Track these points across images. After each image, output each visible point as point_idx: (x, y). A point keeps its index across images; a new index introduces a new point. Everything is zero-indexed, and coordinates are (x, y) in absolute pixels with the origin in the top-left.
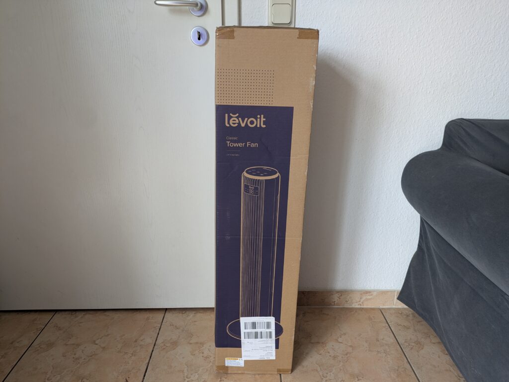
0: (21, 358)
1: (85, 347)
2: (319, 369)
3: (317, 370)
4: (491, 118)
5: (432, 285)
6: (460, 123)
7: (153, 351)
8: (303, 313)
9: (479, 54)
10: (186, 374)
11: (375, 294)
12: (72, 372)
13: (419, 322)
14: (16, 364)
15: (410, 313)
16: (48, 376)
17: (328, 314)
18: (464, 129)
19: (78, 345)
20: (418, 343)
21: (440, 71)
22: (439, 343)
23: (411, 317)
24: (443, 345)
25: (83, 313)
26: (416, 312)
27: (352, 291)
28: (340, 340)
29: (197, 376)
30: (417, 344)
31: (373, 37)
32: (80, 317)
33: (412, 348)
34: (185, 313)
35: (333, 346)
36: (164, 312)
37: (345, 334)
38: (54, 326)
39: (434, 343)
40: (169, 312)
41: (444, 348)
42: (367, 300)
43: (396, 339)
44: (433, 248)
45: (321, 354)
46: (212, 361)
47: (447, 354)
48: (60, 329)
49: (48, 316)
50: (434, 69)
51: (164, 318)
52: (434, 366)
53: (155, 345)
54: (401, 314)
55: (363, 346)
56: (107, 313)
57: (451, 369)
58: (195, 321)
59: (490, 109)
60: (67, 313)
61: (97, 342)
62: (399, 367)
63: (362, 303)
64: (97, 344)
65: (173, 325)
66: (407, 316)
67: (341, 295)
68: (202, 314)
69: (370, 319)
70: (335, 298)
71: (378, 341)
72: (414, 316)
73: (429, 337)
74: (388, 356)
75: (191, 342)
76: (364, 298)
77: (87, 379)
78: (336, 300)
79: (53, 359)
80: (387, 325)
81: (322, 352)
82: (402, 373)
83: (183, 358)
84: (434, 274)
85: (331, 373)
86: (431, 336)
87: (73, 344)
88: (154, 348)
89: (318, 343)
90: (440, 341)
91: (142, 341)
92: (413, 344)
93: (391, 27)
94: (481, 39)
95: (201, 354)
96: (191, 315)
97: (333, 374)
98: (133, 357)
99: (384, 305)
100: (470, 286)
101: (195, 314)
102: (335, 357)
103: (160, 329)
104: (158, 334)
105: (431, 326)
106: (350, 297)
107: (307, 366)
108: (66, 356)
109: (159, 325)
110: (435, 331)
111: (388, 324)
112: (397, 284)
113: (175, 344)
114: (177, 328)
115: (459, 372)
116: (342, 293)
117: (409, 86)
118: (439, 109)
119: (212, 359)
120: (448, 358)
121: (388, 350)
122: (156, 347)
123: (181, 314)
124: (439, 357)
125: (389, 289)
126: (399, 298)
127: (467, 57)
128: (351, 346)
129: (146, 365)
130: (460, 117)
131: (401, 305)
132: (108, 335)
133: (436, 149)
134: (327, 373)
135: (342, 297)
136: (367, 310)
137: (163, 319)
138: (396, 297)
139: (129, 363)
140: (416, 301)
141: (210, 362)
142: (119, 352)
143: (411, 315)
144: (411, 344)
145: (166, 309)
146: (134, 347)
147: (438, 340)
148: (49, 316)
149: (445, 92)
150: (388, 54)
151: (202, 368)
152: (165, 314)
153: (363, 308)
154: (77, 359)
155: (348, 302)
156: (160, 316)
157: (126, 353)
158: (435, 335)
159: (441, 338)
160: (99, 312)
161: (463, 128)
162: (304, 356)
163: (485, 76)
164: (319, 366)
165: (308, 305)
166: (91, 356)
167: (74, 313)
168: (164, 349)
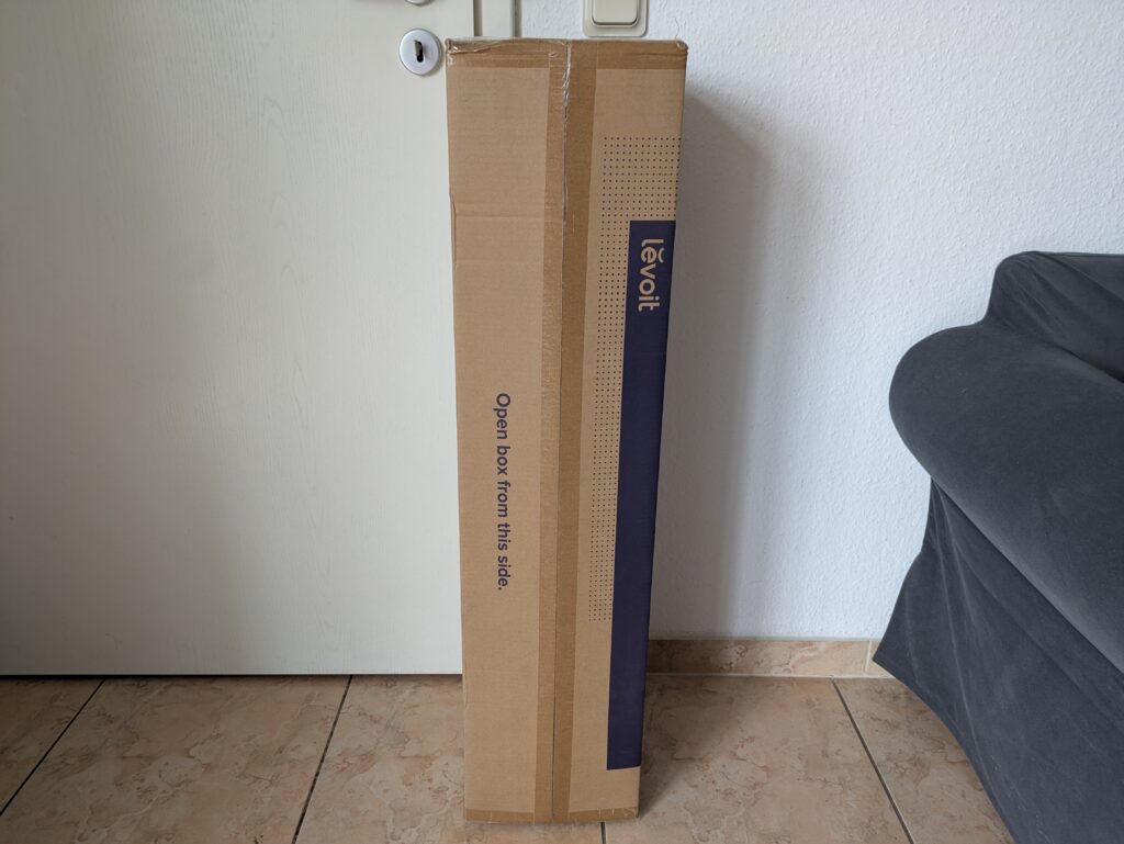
0: (21, 787)
1: (166, 764)
2: (690, 821)
3: (686, 824)
4: (1104, 252)
5: (953, 634)
6: (1031, 261)
7: (317, 774)
8: (660, 690)
9: (1082, 98)
10: (390, 830)
11: (822, 647)
12: (134, 821)
13: (921, 712)
14: (9, 802)
15: (902, 690)
16: (80, 831)
17: (715, 693)
18: (1040, 279)
19: (151, 759)
20: (916, 762)
21: (989, 140)
22: (964, 762)
23: (903, 700)
24: (972, 768)
25: (164, 684)
26: (916, 692)
27: (770, 641)
28: (740, 753)
29: (415, 835)
30: (915, 764)
31: (831, 57)
32: (157, 691)
33: (902, 774)
34: (392, 686)
35: (724, 766)
36: (345, 683)
37: (752, 739)
38: (98, 715)
39: (953, 763)
40: (358, 684)
41: (975, 775)
42: (804, 660)
43: (868, 752)
44: (959, 554)
45: (696, 786)
46: (450, 799)
47: (981, 790)
48: (110, 721)
49: (85, 690)
50: (974, 135)
51: (345, 696)
52: (952, 817)
53: (322, 761)
54: (880, 693)
55: (793, 767)
56: (218, 685)
57: (991, 824)
58: (414, 706)
59: (1103, 230)
60: (127, 682)
61: (192, 753)
62: (871, 819)
63: (793, 667)
64: (192, 757)
65: (365, 714)
66: (895, 698)
67: (746, 650)
68: (431, 689)
69: (809, 703)
70: (733, 655)
71: (827, 756)
72: (910, 699)
73: (943, 748)
74: (849, 792)
75: (403, 754)
76: (798, 656)
77: (168, 840)
78: (733, 660)
79: (92, 792)
80: (848, 719)
81: (698, 780)
82: (878, 831)
83: (385, 791)
84: (959, 610)
85: (718, 831)
86: (947, 746)
87: (139, 757)
88: (320, 766)
89: (691, 759)
90: (967, 759)
91: (293, 750)
92: (906, 765)
93: (876, 32)
94: (1089, 64)
95: (427, 784)
96: (407, 690)
97: (723, 832)
98: (272, 789)
99: (842, 672)
100: (1040, 649)
101: (414, 687)
102: (727, 794)
103: (335, 723)
104: (332, 734)
105: (949, 724)
106: (766, 655)
107: (664, 813)
108: (121, 784)
109: (335, 714)
110: (957, 736)
111: (850, 715)
112: (873, 623)
113: (368, 758)
114: (374, 721)
115: (1007, 833)
116: (748, 644)
117: (915, 174)
118: (982, 229)
119: (450, 795)
120: (983, 797)
121: (848, 779)
122: (324, 765)
123: (384, 689)
124: (963, 796)
125: (854, 636)
126: (877, 659)
127: (1053, 106)
128: (765, 768)
129: (302, 807)
130: (1030, 250)
131: (882, 674)
132: (218, 736)
133: (972, 323)
134: (708, 831)
135: (747, 654)
136: (802, 682)
137: (343, 700)
138: (870, 655)
139: (262, 802)
140: (915, 666)
141: (447, 801)
142: (243, 776)
143: (903, 697)
144: (900, 764)
145: (351, 677)
146: (276, 765)
147: (962, 756)
148: (88, 688)
149: (999, 188)
150: (866, 97)
151: (426, 816)
152: (348, 687)
153: (794, 679)
154: (146, 791)
155: (762, 665)
156: (336, 691)
157: (258, 778)
158: (955, 742)
159: (968, 754)
160: (200, 683)
161: (1035, 274)
162: (659, 789)
163: (1093, 152)
164: (693, 814)
165: (670, 670)
166: (179, 785)
167: (144, 682)
168: (343, 769)
